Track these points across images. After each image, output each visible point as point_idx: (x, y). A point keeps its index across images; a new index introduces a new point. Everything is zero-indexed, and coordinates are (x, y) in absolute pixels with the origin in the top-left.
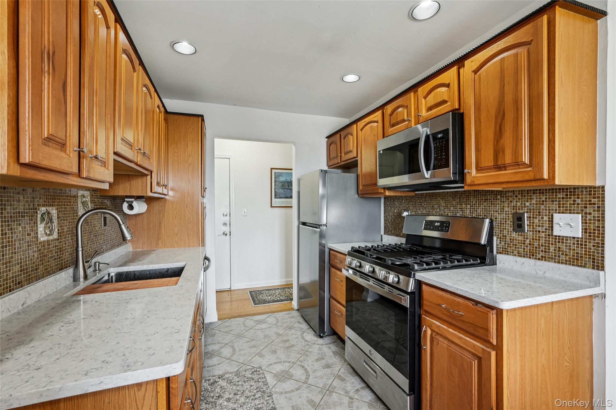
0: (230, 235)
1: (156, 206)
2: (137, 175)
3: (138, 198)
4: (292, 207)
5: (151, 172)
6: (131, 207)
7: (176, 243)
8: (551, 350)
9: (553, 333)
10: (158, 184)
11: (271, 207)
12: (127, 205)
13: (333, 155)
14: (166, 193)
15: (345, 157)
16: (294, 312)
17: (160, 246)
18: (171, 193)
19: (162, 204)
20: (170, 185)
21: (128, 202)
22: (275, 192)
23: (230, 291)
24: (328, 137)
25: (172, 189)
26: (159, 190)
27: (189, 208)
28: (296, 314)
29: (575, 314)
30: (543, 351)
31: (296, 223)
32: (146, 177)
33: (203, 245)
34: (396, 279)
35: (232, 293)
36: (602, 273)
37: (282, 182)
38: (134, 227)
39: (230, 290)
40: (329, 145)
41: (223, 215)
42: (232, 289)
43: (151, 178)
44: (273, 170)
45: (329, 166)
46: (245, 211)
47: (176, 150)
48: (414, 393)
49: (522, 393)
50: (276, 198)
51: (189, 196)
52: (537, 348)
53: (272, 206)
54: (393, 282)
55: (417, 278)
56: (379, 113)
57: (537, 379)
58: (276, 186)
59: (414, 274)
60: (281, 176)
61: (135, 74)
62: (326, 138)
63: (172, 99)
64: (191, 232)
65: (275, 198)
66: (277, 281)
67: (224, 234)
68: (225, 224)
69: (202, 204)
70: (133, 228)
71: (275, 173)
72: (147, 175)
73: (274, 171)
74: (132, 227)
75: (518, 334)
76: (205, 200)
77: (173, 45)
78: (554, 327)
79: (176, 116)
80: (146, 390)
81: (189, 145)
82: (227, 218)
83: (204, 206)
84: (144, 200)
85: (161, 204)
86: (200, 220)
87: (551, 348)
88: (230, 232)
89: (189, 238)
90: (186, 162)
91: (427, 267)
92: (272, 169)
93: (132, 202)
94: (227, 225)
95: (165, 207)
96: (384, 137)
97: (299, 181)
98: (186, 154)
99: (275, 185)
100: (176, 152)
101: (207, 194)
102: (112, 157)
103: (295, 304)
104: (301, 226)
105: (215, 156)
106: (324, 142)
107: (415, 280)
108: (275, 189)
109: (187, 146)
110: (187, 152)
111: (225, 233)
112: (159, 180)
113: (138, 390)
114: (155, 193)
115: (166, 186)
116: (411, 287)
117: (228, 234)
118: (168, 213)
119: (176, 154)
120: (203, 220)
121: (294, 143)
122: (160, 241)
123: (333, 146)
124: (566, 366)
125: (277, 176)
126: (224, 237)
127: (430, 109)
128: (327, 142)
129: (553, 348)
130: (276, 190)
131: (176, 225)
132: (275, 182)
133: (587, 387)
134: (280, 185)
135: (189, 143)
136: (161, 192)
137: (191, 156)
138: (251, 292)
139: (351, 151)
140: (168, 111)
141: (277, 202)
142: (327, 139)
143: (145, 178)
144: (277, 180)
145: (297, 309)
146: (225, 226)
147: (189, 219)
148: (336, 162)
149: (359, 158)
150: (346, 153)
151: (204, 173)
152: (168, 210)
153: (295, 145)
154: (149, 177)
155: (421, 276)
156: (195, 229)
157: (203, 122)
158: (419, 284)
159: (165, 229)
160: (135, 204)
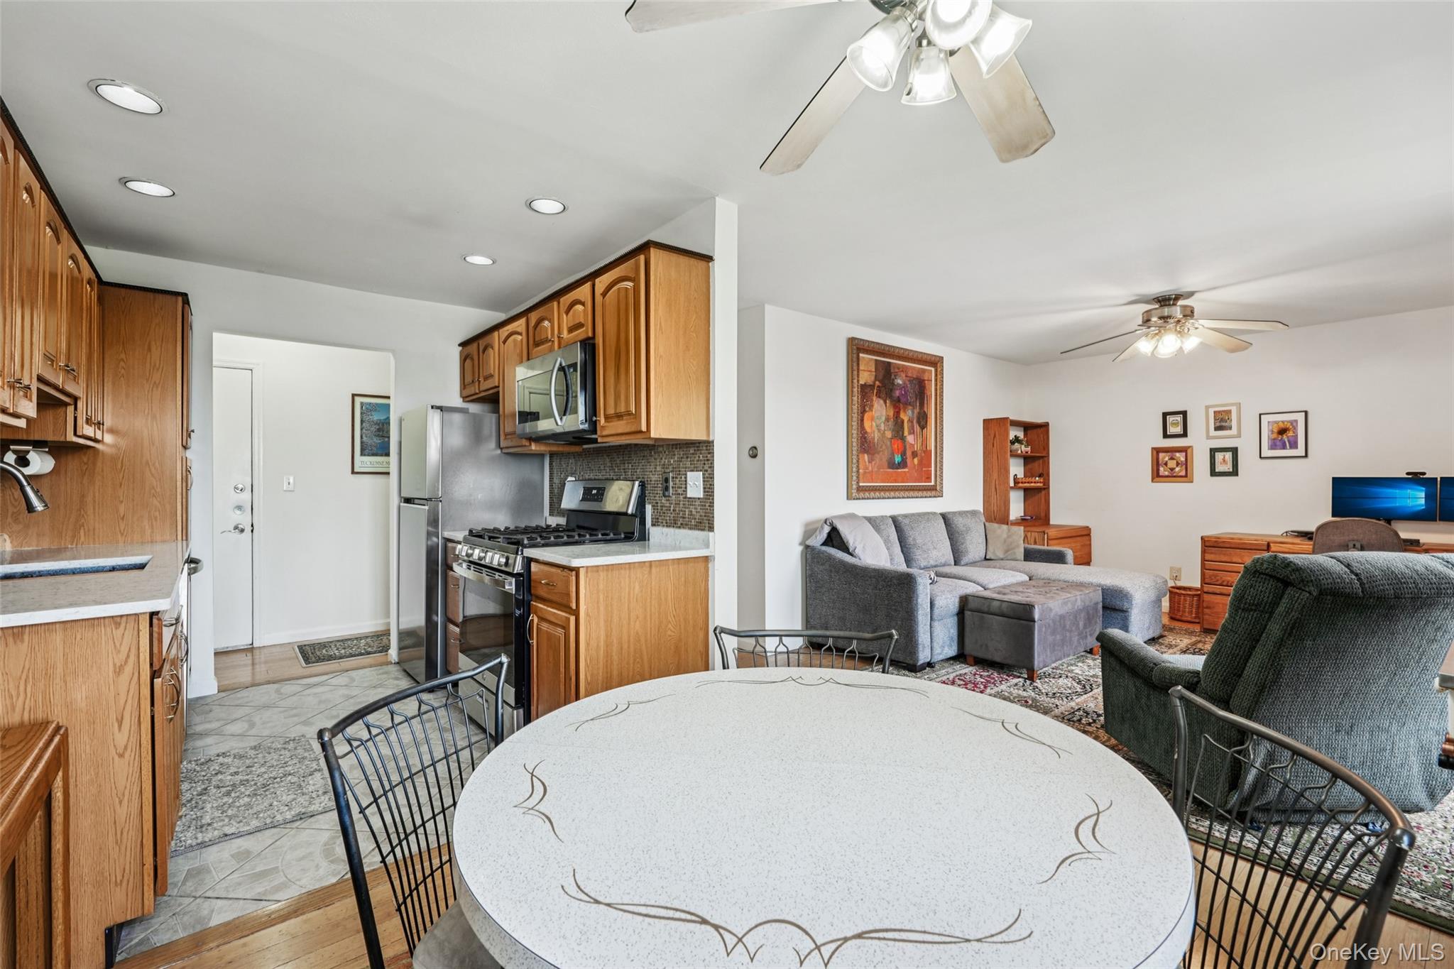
0: (252, 531)
1: (73, 463)
2: (49, 404)
3: (38, 444)
4: (388, 473)
5: (76, 399)
6: (23, 461)
7: (122, 534)
8: (648, 617)
9: (651, 598)
10: (88, 421)
11: (353, 472)
12: (15, 456)
13: (468, 379)
14: (100, 438)
15: (486, 385)
16: (393, 666)
17: (82, 539)
18: (108, 438)
19: (88, 459)
20: (108, 422)
21: (15, 452)
22: (362, 443)
23: (251, 649)
24: (463, 344)
25: (111, 431)
26: (89, 431)
27: (153, 470)
28: (394, 669)
29: (683, 579)
30: (637, 618)
31: (395, 500)
32: (64, 409)
33: (186, 536)
34: (503, 560)
35: (257, 652)
36: (711, 534)
37: (377, 424)
38: (16, 504)
39: (253, 648)
40: (464, 359)
41: (236, 488)
42: (255, 645)
43: (76, 409)
44: (357, 398)
45: (465, 398)
46: (291, 481)
47: (123, 356)
48: (523, 706)
49: (607, 661)
50: (365, 455)
51: (153, 444)
52: (629, 614)
53: (355, 470)
54: (499, 565)
55: (525, 555)
56: (522, 321)
57: (629, 647)
58: (364, 431)
59: (522, 551)
60: (376, 410)
61: (59, 247)
62: (459, 345)
63: (107, 248)
64: (157, 513)
65: (362, 454)
66: (366, 624)
67: (236, 528)
68: (239, 508)
69: (185, 461)
70: (13, 505)
71: (362, 404)
72: (66, 404)
73: (358, 400)
74: (11, 502)
75: (601, 597)
76: (189, 454)
77: (124, 182)
78: (653, 592)
79: (123, 291)
80: (125, 629)
81: (153, 348)
82: (246, 496)
83: (188, 464)
84: (47, 450)
85: (85, 460)
86: (179, 490)
87: (649, 614)
88: (252, 526)
89: (152, 526)
90: (147, 380)
91: (543, 542)
92: (353, 396)
93: (28, 452)
94: (244, 511)
95: (94, 464)
96: (528, 359)
97: (401, 421)
98: (148, 365)
99: (362, 429)
100: (123, 360)
101: (194, 441)
102: (35, 386)
103: (393, 653)
104: (402, 504)
105: (215, 363)
106: (456, 352)
107: (524, 557)
108: (362, 437)
109: (149, 349)
110: (148, 360)
111: (240, 526)
112: (89, 414)
113: (116, 628)
114: (80, 437)
115: (99, 425)
116: (518, 568)
117: (248, 529)
118: (103, 477)
119: (122, 364)
120: (184, 490)
121: (393, 352)
122: (82, 532)
123: (468, 362)
124: (670, 636)
125: (366, 410)
126: (236, 535)
127: (571, 330)
128: (461, 352)
129: (651, 615)
130: (365, 439)
131: (121, 499)
132: (362, 422)
133: (700, 659)
134: (374, 428)
135: (153, 343)
136: (92, 435)
137: (158, 370)
138: (301, 648)
139: (491, 376)
140: (105, 278)
141: (364, 462)
142: (461, 348)
143: (61, 410)
144: (366, 418)
145: (397, 661)
146: (238, 512)
147: (153, 488)
148: (473, 392)
149: (501, 389)
150: (486, 378)
151: (188, 402)
152: (102, 471)
153: (394, 356)
154: (70, 409)
155: (530, 552)
156: (168, 507)
157: (186, 306)
158: (528, 561)
159: (94, 509)
160: (33, 456)
